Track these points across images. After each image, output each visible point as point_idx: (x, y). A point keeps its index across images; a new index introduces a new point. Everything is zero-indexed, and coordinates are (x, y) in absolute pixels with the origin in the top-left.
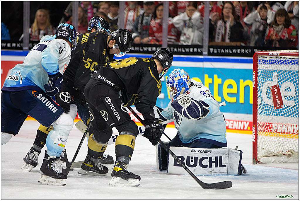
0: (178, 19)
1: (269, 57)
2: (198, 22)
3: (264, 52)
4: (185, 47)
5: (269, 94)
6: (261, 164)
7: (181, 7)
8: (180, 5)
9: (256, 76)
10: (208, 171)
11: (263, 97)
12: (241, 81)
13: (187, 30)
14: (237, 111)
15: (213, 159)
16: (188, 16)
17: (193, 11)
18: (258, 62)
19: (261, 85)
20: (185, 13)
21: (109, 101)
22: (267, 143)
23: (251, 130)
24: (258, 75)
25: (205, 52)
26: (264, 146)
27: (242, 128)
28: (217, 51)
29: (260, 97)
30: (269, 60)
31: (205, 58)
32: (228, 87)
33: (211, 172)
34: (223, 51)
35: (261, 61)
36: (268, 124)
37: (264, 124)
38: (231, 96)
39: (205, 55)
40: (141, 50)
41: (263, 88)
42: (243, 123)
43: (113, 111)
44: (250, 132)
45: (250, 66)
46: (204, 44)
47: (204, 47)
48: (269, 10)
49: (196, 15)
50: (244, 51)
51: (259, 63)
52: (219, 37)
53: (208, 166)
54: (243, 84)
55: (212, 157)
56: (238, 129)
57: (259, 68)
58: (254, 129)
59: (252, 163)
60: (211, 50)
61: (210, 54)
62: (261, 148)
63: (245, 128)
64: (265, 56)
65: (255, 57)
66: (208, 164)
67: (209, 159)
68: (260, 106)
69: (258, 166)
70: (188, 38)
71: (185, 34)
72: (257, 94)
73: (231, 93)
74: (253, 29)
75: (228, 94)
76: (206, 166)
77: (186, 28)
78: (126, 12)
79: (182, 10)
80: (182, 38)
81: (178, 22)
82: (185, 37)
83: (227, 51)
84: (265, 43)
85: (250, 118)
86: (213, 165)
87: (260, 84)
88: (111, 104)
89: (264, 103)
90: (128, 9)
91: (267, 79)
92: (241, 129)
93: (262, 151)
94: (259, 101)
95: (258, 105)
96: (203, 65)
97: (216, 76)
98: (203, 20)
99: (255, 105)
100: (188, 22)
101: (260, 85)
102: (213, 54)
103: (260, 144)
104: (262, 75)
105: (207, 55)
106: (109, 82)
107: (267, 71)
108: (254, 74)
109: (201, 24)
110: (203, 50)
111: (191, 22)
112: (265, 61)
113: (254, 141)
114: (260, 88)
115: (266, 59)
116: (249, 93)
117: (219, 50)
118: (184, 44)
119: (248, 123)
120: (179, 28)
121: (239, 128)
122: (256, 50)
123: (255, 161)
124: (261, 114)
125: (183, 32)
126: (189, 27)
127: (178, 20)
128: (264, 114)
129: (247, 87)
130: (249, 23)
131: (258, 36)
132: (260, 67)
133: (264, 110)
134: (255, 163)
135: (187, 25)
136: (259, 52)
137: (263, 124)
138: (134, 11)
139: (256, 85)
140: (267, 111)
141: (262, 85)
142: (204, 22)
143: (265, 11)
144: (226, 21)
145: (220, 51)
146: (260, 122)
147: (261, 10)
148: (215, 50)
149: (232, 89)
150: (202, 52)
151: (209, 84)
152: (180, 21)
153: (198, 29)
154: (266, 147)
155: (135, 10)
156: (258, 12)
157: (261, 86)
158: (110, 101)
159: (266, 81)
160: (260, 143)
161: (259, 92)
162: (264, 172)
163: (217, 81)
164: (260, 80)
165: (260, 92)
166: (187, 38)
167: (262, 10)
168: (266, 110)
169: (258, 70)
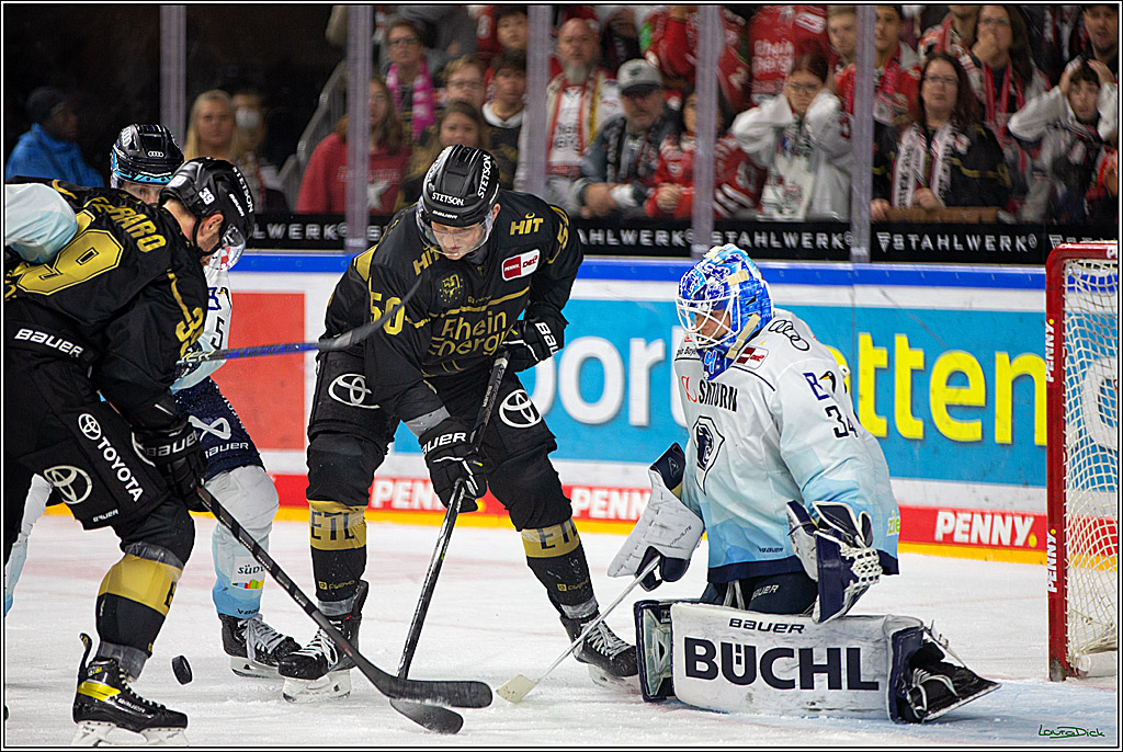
0: (754, 120)
1: (1108, 266)
2: (830, 134)
3: (1088, 244)
4: (779, 228)
5: (1110, 407)
6: (1082, 678)
7: (767, 74)
8: (759, 68)
9: (1059, 339)
10: (798, 701)
11: (1087, 419)
12: (1002, 358)
13: (791, 163)
14: (984, 476)
15: (820, 658)
16: (793, 111)
17: (810, 91)
18: (1067, 285)
19: (1080, 373)
20: (782, 99)
21: (92, 428)
22: (1105, 600)
23: (1042, 546)
24: (1067, 334)
25: (859, 246)
26: (1091, 608)
27: (1006, 541)
28: (907, 242)
29: (1076, 420)
30: (1109, 277)
31: (860, 271)
32: (948, 384)
33: (813, 707)
34: (927, 242)
35: (1078, 279)
36: (1106, 526)
37: (1091, 522)
38: (961, 418)
39: (859, 259)
40: (612, 241)
41: (1085, 383)
42: (1009, 519)
43: (113, 467)
44: (1039, 554)
45: (1036, 301)
46: (855, 216)
47: (856, 227)
48: (1106, 87)
49: (824, 105)
50: (1009, 241)
51: (1069, 288)
52: (904, 194)
53: (797, 682)
54: (1006, 369)
55: (811, 649)
56: (990, 545)
57: (1071, 307)
58: (1051, 543)
59: (1048, 676)
60: (883, 239)
61: (876, 254)
62: (1080, 616)
63: (1019, 542)
64: (1094, 262)
65: (1053, 263)
66: (795, 675)
67: (797, 655)
68: (1075, 454)
69: (1071, 687)
70: (793, 195)
71: (780, 181)
72: (1064, 408)
73: (961, 406)
74: (1046, 157)
75: (949, 407)
76: (790, 684)
77: (785, 155)
78: (552, 96)
79: (770, 87)
80: (770, 194)
81: (752, 132)
82: (780, 190)
83: (944, 242)
84: (1087, 213)
85: (1036, 499)
86: (821, 680)
87: (1074, 368)
88: (101, 441)
89: (1092, 441)
90: (560, 82)
91: (1103, 351)
92: (1000, 545)
93: (1084, 628)
94: (1071, 433)
95: (1068, 451)
96: (852, 298)
97: (901, 341)
98: (849, 126)
99: (1055, 450)
100: (792, 132)
101: (1075, 373)
102: (891, 255)
103: (1078, 602)
104: (1083, 333)
105: (868, 259)
106: (65, 346)
107: (1103, 320)
108: (1052, 330)
109: (843, 141)
110: (851, 238)
111: (804, 133)
112: (1093, 279)
113: (1055, 590)
114: (1075, 386)
115: (1098, 274)
116: (1031, 402)
117: (913, 239)
118: (778, 217)
119: (1029, 522)
120: (757, 154)
121: (995, 541)
122: (1056, 241)
123: (1059, 667)
124: (1080, 486)
125: (773, 171)
126: (795, 152)
127: (755, 124)
128: (1090, 488)
129: (1022, 383)
130: (1028, 135)
131: (1064, 186)
132: (1074, 302)
133: (1091, 469)
134: (1059, 674)
135: (789, 144)
136: (1069, 246)
137: (1087, 526)
138: (583, 94)
139: (1058, 372)
140: (1103, 474)
141: (1084, 374)
142: (855, 133)
143: (1091, 90)
144: (934, 132)
145: (918, 244)
146: (1076, 517)
147: (1074, 87)
148: (896, 240)
149: (964, 391)
150: (847, 248)
151: (877, 370)
152: (759, 129)
153: (832, 159)
154: (1100, 613)
155: (584, 88)
156: (1063, 94)
157: (1080, 377)
158: (96, 428)
159: (1096, 357)
160: (1077, 598)
161: (1072, 399)
162: (1094, 710)
163: (908, 358)
164: (1075, 354)
165: (1076, 401)
166: (787, 193)
167: (1080, 88)
168: (1098, 470)
169: (1066, 316)
